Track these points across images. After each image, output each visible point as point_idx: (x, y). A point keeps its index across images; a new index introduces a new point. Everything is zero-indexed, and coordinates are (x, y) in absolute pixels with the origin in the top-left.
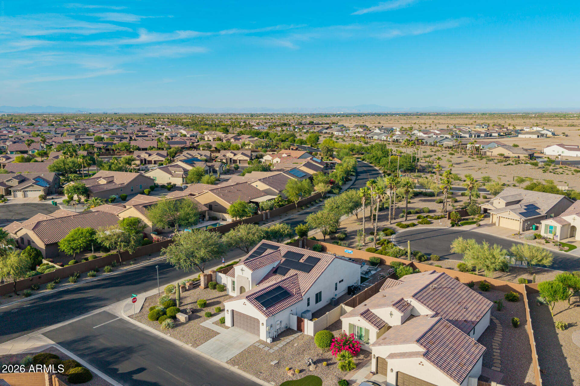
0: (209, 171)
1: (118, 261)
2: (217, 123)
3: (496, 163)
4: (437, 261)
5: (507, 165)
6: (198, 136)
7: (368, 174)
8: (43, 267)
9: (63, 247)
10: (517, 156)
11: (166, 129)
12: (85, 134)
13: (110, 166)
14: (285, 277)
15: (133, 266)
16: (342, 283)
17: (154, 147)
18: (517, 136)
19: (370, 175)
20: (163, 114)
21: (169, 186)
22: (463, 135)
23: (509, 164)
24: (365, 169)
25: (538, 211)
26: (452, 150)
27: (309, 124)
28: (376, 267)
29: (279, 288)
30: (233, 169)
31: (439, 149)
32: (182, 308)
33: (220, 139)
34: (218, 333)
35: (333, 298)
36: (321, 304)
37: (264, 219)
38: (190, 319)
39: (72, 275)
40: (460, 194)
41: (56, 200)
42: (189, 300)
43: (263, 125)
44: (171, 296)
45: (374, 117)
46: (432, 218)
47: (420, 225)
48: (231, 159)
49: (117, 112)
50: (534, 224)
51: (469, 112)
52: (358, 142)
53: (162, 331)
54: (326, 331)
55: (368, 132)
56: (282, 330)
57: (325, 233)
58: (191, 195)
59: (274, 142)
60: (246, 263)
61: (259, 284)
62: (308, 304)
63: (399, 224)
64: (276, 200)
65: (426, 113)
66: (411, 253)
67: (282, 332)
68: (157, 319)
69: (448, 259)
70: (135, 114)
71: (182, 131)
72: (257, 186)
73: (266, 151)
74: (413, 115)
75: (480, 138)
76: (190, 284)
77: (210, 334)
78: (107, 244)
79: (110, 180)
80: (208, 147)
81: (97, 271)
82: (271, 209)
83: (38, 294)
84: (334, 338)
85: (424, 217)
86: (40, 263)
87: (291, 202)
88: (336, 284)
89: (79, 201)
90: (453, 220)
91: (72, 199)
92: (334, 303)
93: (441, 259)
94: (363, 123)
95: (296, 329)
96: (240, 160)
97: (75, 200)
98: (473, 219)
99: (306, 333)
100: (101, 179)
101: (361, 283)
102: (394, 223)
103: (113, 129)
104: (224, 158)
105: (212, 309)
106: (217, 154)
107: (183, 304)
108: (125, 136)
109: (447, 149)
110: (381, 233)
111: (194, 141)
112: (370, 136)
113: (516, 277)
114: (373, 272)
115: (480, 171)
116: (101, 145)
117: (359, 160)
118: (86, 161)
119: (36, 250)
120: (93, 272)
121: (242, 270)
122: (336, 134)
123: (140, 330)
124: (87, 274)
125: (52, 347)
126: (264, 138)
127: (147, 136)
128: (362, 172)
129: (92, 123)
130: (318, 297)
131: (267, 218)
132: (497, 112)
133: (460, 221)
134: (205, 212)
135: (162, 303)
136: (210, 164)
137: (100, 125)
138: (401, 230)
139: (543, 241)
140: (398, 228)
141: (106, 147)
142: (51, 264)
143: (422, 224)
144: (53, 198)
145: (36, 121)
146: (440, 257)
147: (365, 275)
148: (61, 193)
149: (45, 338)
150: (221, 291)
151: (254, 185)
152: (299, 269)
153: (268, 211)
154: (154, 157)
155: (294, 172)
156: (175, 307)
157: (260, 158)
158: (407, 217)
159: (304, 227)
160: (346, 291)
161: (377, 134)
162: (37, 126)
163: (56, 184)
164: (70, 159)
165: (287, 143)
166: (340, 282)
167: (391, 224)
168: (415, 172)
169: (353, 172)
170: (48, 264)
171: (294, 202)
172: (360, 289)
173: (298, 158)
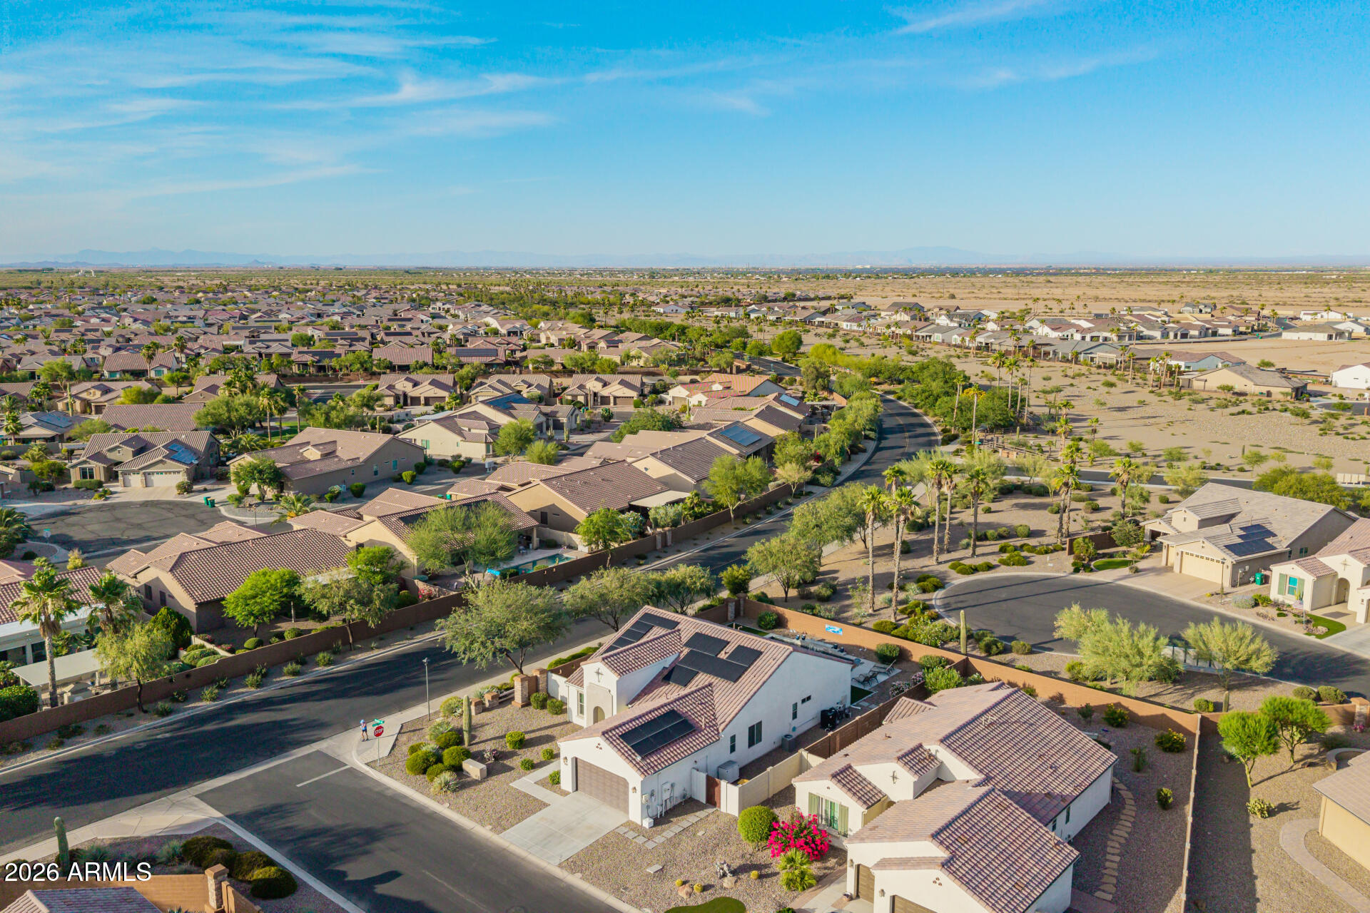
0: (545, 426)
1: (346, 642)
2: (569, 298)
3: (1212, 410)
4: (1027, 654)
5: (1239, 413)
6: (524, 333)
7: (907, 434)
8: (193, 652)
9: (234, 610)
10: (1265, 392)
11: (452, 311)
12: (270, 328)
13: (327, 415)
14: (687, 690)
15: (376, 652)
16: (807, 703)
17: (426, 364)
18: (1280, 335)
19: (910, 437)
20: (447, 272)
21: (457, 464)
22: (1146, 332)
23: (1243, 412)
24: (901, 421)
25: (1270, 540)
26: (1113, 374)
27: (785, 299)
28: (889, 667)
29: (672, 714)
30: (599, 419)
31: (1084, 369)
32: (474, 749)
33: (574, 344)
34: (546, 805)
35: (786, 736)
36: (761, 749)
37: (659, 546)
38: (490, 772)
39: (252, 671)
40: (1108, 490)
41: (212, 495)
42: (489, 732)
43: (676, 303)
44: (454, 723)
45: (942, 278)
46: (1033, 549)
47: (1003, 567)
48: (595, 394)
49: (341, 263)
50: (1258, 571)
51: (1177, 267)
52: (895, 349)
53: (434, 798)
54: (761, 808)
55: (923, 323)
56: (675, 802)
57: (787, 584)
58: (504, 488)
59: (699, 348)
60: (606, 658)
61: (632, 702)
62: (733, 749)
63: (957, 566)
64: (688, 502)
65: (1070, 269)
66: (969, 637)
67: (675, 807)
68: (424, 772)
69: (1050, 650)
70: (383, 271)
71: (489, 320)
72: (646, 469)
73: (677, 374)
74: (1039, 274)
75: (1188, 340)
76: (493, 697)
77: (531, 806)
78: (323, 607)
79: (329, 449)
80: (545, 363)
81: (303, 663)
82: (675, 523)
83: (185, 710)
84: (777, 822)
85: (1016, 549)
86: (186, 644)
87: (721, 507)
88: (795, 706)
89: (262, 498)
90: (1078, 557)
91: (246, 492)
92: (788, 746)
93: (1033, 650)
94: (915, 296)
95: (703, 800)
96: (615, 398)
97: (253, 496)
98: (1125, 553)
99: (723, 809)
100: (310, 447)
101: (852, 703)
102: (945, 562)
103: (333, 314)
104: (580, 392)
105: (535, 754)
106: (565, 381)
107: (477, 740)
108: (362, 333)
109: (1103, 371)
110: (912, 587)
111: (514, 347)
112: (924, 334)
113: (1193, 695)
114: (881, 678)
115: (1171, 430)
116: (308, 359)
117: (891, 397)
118: (276, 402)
119: (178, 616)
120: (294, 665)
121: (598, 673)
122: (845, 327)
123: (389, 793)
124: (281, 669)
125: (218, 824)
126: (674, 339)
127: (409, 334)
128: (892, 431)
129: (286, 297)
130: (755, 734)
131: (665, 545)
132: (1246, 267)
133: (1096, 559)
134: (531, 529)
135: (436, 737)
136: (548, 409)
137: (303, 301)
138: (958, 580)
139: (1273, 612)
140: (953, 573)
141: (319, 361)
142: (209, 646)
143: (1008, 565)
144: (205, 490)
145: (161, 289)
146: (1033, 646)
147: (863, 683)
148: (223, 478)
149: (203, 805)
150: (557, 714)
151: (640, 465)
152: (717, 674)
153: (667, 529)
154: (425, 390)
155: (732, 433)
156: (460, 747)
157: (663, 392)
158: (975, 546)
159: (741, 571)
160: (818, 720)
161: (940, 329)
162: (164, 302)
163: (211, 456)
164: (241, 399)
165: (727, 355)
166: (803, 701)
167: (940, 563)
168: (1015, 431)
169: (871, 430)
170: (203, 646)
171: (727, 507)
172: (847, 716)
173: (748, 395)
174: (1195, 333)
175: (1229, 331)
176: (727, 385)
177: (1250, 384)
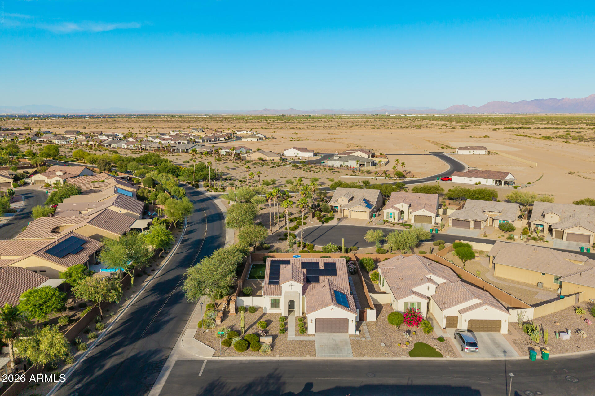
18: (239, 139)
25: (371, 203)
29: (335, 291)
34: (314, 341)
53: (267, 356)
68: (247, 349)
72: (120, 211)
77: (308, 344)
99: (368, 320)
121: (291, 286)
133: (322, 218)
152: (326, 275)
173: (79, 176)
174: (213, 140)
175: (223, 139)
176: (64, 172)
177: (266, 157)
